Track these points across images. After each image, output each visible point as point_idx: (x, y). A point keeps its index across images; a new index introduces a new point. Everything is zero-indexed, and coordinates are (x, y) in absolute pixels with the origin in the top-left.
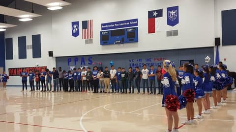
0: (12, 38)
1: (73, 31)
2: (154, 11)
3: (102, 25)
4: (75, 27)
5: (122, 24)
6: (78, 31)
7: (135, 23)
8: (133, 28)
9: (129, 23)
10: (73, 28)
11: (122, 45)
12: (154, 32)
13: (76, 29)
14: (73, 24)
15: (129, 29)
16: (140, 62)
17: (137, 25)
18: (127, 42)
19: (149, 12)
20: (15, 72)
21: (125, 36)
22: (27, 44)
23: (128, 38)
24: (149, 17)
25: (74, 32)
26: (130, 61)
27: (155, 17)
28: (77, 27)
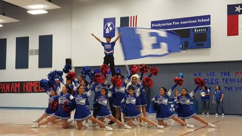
0: (6, 39)
1: (105, 31)
2: (237, 5)
3: (152, 23)
4: (109, 25)
5: (184, 22)
6: (114, 30)
7: (205, 20)
8: (204, 28)
9: (196, 21)
10: (106, 27)
11: (184, 51)
12: (237, 34)
13: (111, 28)
14: (106, 21)
15: (197, 29)
16: (212, 77)
17: (209, 23)
18: (192, 48)
19: (228, 5)
20: (8, 87)
21: (191, 40)
22: (30, 48)
23: (195, 41)
24: (229, 13)
25: (107, 32)
26: (196, 75)
27: (238, 13)
28: (111, 26)
